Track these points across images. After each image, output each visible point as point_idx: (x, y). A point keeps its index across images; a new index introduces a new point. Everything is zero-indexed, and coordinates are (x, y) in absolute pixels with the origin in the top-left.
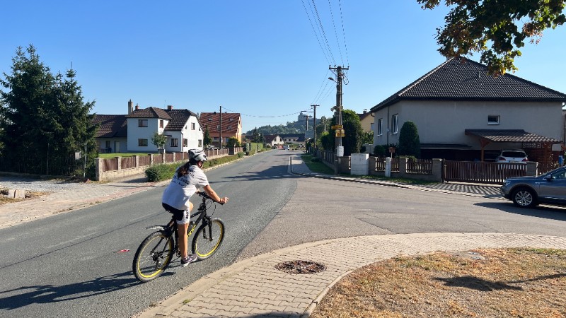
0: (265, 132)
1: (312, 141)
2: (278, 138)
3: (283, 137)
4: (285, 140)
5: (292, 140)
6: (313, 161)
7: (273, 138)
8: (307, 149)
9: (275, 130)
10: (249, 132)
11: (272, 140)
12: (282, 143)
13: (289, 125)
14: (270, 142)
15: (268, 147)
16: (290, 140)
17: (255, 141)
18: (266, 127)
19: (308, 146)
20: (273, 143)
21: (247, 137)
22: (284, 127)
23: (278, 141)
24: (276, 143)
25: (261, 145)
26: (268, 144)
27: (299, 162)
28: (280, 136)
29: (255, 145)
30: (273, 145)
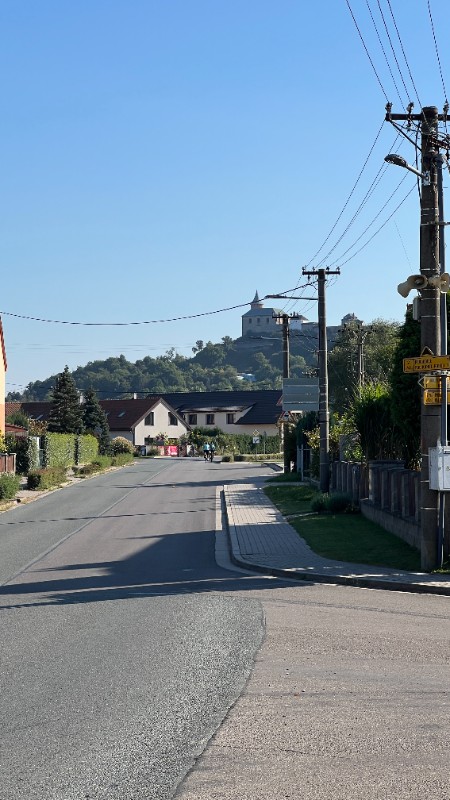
0: (106, 388)
1: (312, 421)
2: (161, 411)
3: (182, 406)
4: (193, 420)
5: (220, 419)
6: (319, 508)
7: (141, 411)
8: (290, 456)
9: (146, 378)
10: (36, 388)
11: (135, 420)
12: (179, 431)
13: (207, 355)
14: (128, 429)
15: (121, 450)
16: (210, 420)
17: (63, 428)
18: (109, 365)
19: (294, 444)
20: (142, 431)
21: (29, 408)
22: (183, 364)
23: (161, 423)
24: (153, 432)
25: (89, 443)
26: (120, 439)
27: (263, 515)
28: (171, 400)
29: (61, 442)
30: (140, 441)
